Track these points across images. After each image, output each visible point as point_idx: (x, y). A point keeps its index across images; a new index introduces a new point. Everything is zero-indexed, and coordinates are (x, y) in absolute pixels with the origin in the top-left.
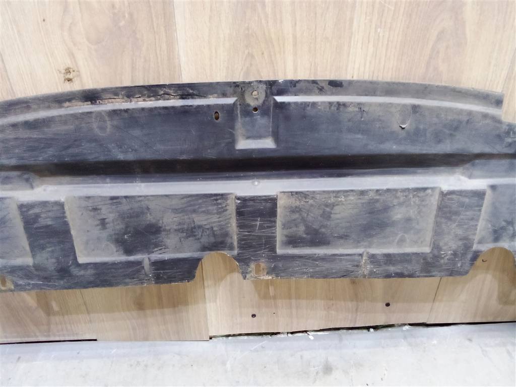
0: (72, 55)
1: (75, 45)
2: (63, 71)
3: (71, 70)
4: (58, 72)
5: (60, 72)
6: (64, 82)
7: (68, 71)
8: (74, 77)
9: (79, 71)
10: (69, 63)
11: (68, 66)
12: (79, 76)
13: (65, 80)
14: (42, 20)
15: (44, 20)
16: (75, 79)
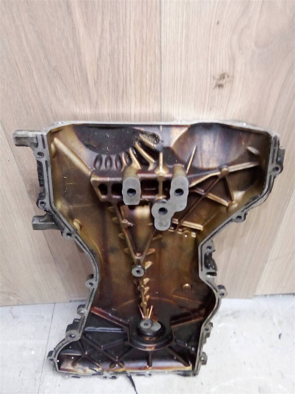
0: (233, 60)
1: (240, 49)
2: (218, 77)
3: (226, 76)
4: (212, 78)
5: (214, 78)
6: (215, 88)
7: (223, 77)
8: (226, 83)
9: (233, 77)
10: (227, 68)
11: (224, 71)
12: (232, 82)
13: (216, 86)
14: (216, 23)
15: (218, 23)
16: (227, 84)
